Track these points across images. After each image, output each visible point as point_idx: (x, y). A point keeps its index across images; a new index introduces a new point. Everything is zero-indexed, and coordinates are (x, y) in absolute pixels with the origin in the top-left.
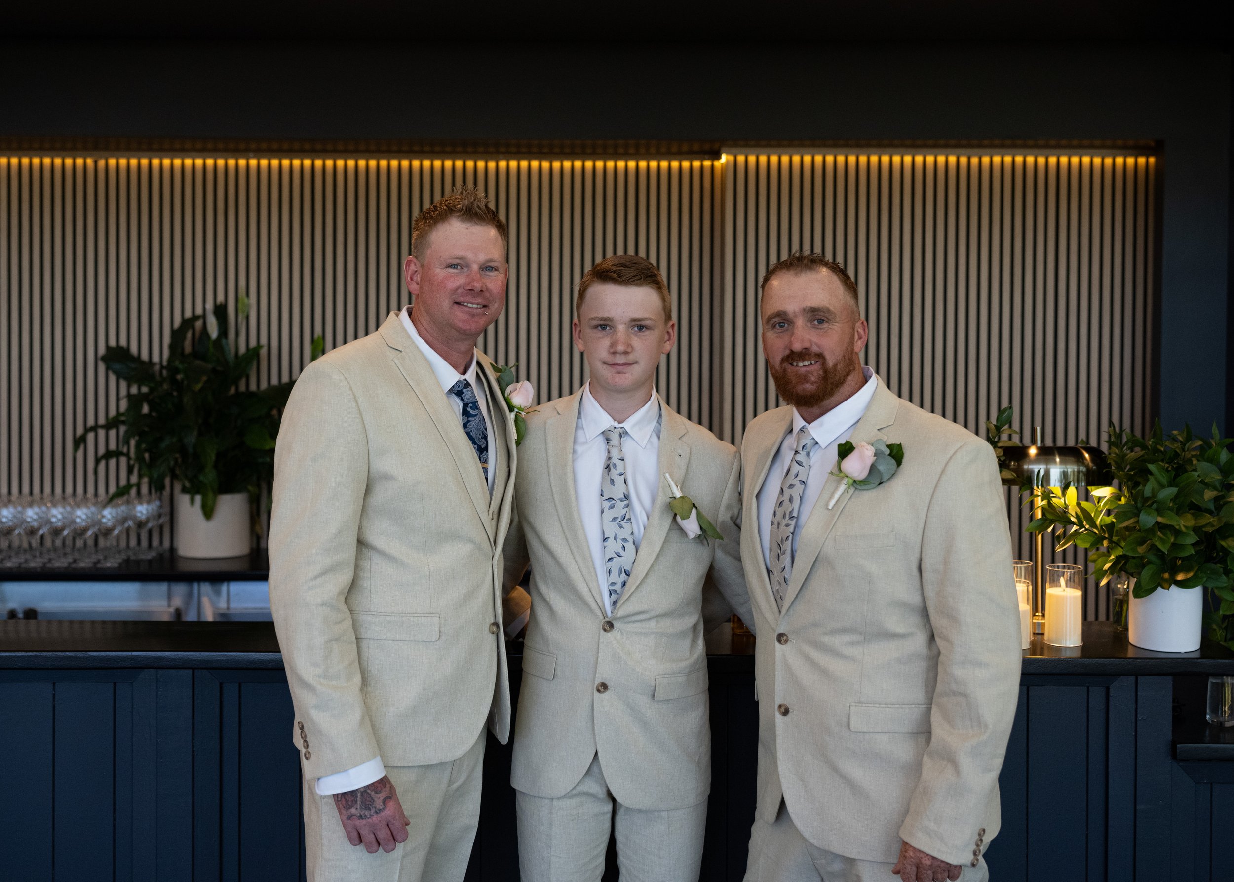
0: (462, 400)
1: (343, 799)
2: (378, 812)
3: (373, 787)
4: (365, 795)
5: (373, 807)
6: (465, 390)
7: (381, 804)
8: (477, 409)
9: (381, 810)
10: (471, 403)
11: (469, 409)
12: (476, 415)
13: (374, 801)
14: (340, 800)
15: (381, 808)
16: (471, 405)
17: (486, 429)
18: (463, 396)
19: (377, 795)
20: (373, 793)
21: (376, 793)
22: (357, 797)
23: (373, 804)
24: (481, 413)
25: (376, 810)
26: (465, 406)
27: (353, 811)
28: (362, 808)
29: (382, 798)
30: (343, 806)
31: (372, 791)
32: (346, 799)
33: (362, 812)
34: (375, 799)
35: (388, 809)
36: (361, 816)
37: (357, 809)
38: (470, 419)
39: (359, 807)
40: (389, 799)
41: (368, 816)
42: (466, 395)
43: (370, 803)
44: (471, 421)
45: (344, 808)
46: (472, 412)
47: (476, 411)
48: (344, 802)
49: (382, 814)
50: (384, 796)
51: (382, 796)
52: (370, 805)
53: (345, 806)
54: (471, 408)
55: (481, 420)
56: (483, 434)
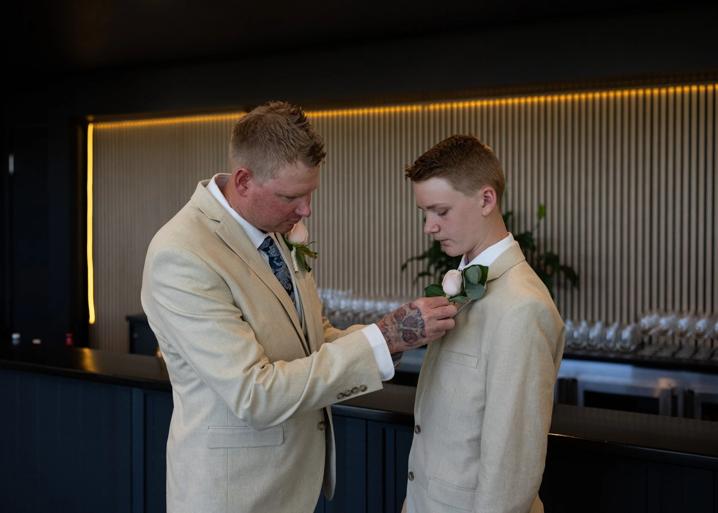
0: (268, 254)
1: (410, 341)
2: (419, 314)
3: (401, 317)
4: (406, 323)
5: (416, 318)
6: (270, 247)
7: (414, 311)
8: (281, 261)
9: (418, 312)
10: (276, 257)
11: (275, 262)
12: (281, 266)
13: (411, 317)
14: (411, 343)
15: (417, 311)
16: (276, 258)
17: (290, 275)
18: (269, 252)
19: (407, 314)
20: (405, 317)
21: (405, 314)
22: (407, 330)
23: (413, 317)
24: (284, 263)
25: (418, 315)
26: (271, 259)
27: (418, 333)
28: (416, 326)
29: (410, 310)
30: (415, 342)
31: (404, 318)
32: (410, 339)
33: (418, 327)
34: (410, 315)
35: (418, 306)
36: (422, 328)
37: (417, 331)
38: (277, 270)
39: (415, 329)
40: (412, 305)
41: (422, 322)
42: (271, 251)
43: (412, 319)
44: (278, 272)
45: (416, 340)
46: (277, 264)
47: (281, 262)
48: (412, 341)
49: (422, 311)
50: (409, 309)
51: (409, 310)
52: (414, 319)
53: (414, 340)
54: (277, 261)
55: (286, 269)
56: (288, 279)
